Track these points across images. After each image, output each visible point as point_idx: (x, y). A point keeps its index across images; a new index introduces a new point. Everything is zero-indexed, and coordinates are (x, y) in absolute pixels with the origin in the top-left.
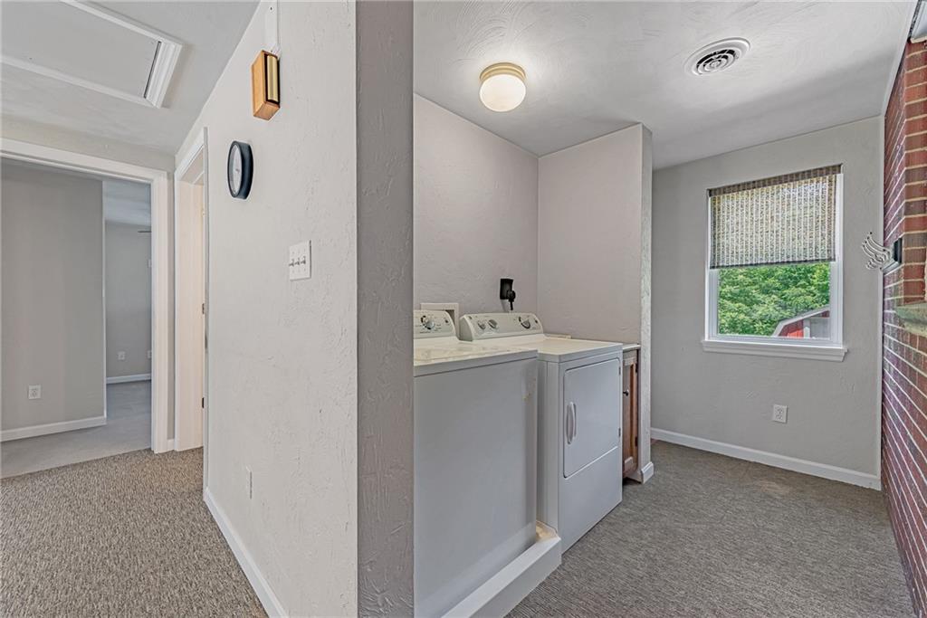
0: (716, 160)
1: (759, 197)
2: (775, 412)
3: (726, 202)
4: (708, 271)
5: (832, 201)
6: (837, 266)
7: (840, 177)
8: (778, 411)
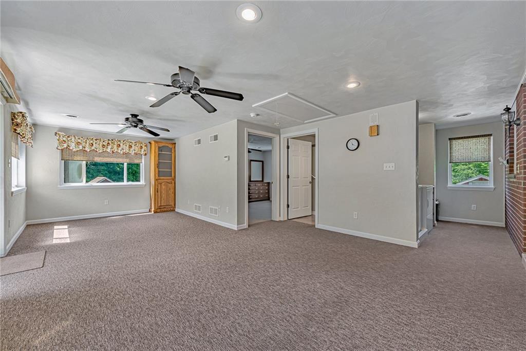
0: (451, 130)
1: (466, 141)
2: (473, 207)
3: (454, 142)
4: (449, 163)
5: (489, 144)
6: (491, 163)
7: (492, 137)
8: (474, 206)
